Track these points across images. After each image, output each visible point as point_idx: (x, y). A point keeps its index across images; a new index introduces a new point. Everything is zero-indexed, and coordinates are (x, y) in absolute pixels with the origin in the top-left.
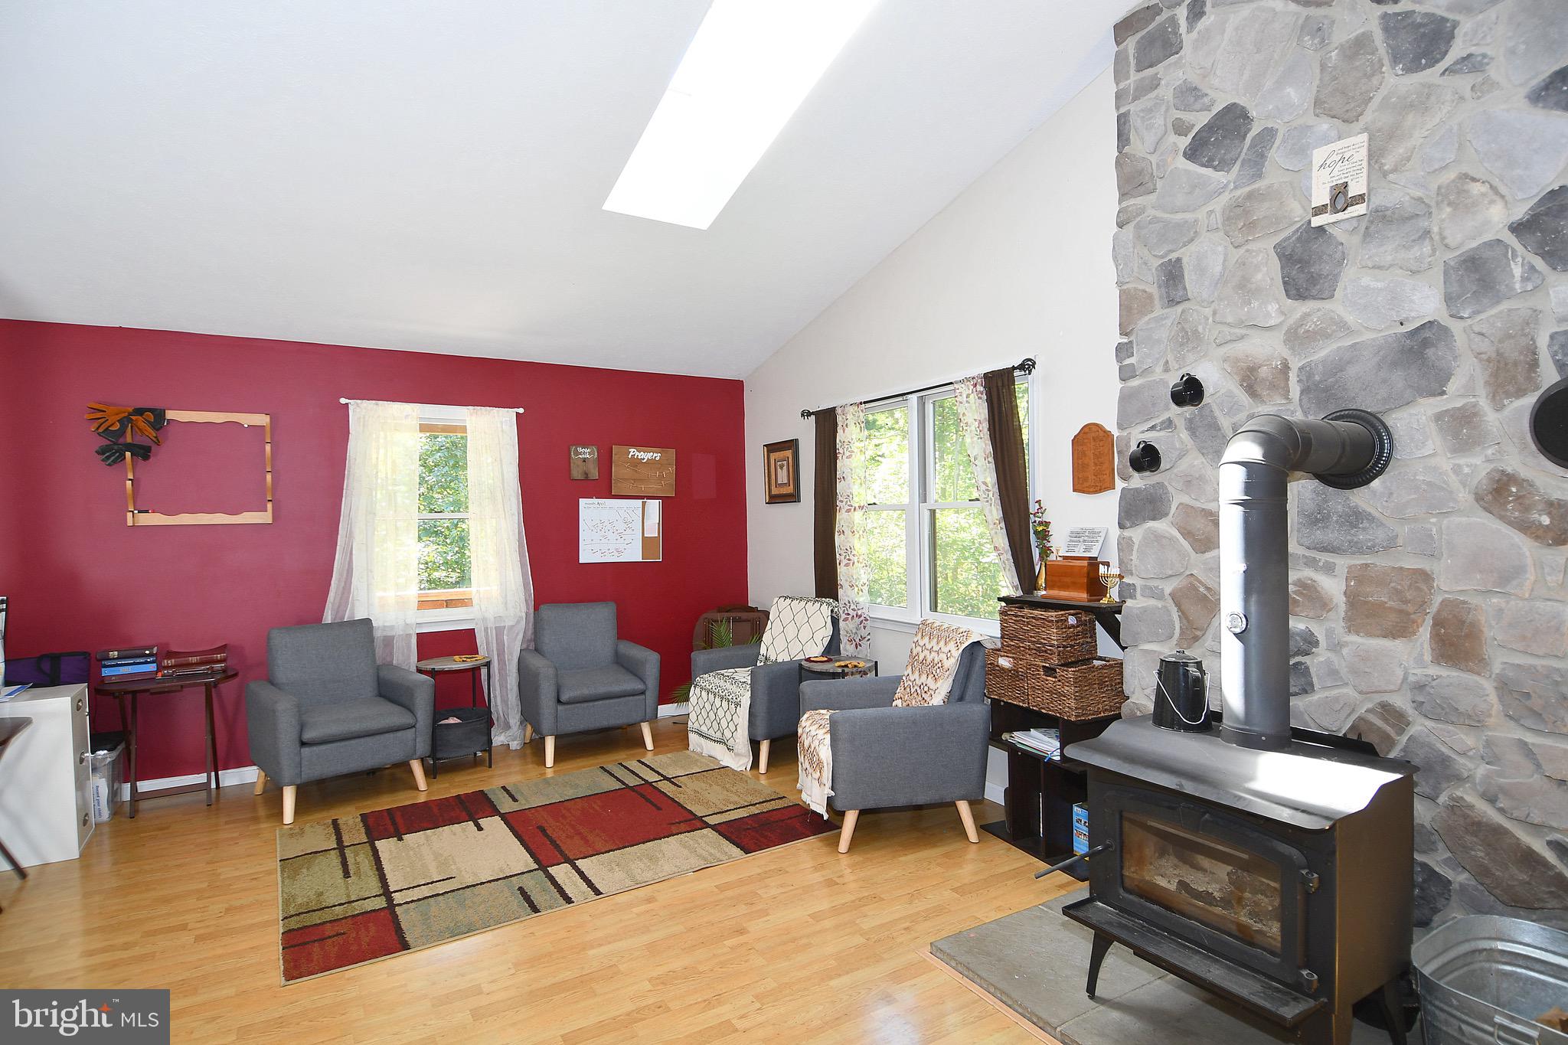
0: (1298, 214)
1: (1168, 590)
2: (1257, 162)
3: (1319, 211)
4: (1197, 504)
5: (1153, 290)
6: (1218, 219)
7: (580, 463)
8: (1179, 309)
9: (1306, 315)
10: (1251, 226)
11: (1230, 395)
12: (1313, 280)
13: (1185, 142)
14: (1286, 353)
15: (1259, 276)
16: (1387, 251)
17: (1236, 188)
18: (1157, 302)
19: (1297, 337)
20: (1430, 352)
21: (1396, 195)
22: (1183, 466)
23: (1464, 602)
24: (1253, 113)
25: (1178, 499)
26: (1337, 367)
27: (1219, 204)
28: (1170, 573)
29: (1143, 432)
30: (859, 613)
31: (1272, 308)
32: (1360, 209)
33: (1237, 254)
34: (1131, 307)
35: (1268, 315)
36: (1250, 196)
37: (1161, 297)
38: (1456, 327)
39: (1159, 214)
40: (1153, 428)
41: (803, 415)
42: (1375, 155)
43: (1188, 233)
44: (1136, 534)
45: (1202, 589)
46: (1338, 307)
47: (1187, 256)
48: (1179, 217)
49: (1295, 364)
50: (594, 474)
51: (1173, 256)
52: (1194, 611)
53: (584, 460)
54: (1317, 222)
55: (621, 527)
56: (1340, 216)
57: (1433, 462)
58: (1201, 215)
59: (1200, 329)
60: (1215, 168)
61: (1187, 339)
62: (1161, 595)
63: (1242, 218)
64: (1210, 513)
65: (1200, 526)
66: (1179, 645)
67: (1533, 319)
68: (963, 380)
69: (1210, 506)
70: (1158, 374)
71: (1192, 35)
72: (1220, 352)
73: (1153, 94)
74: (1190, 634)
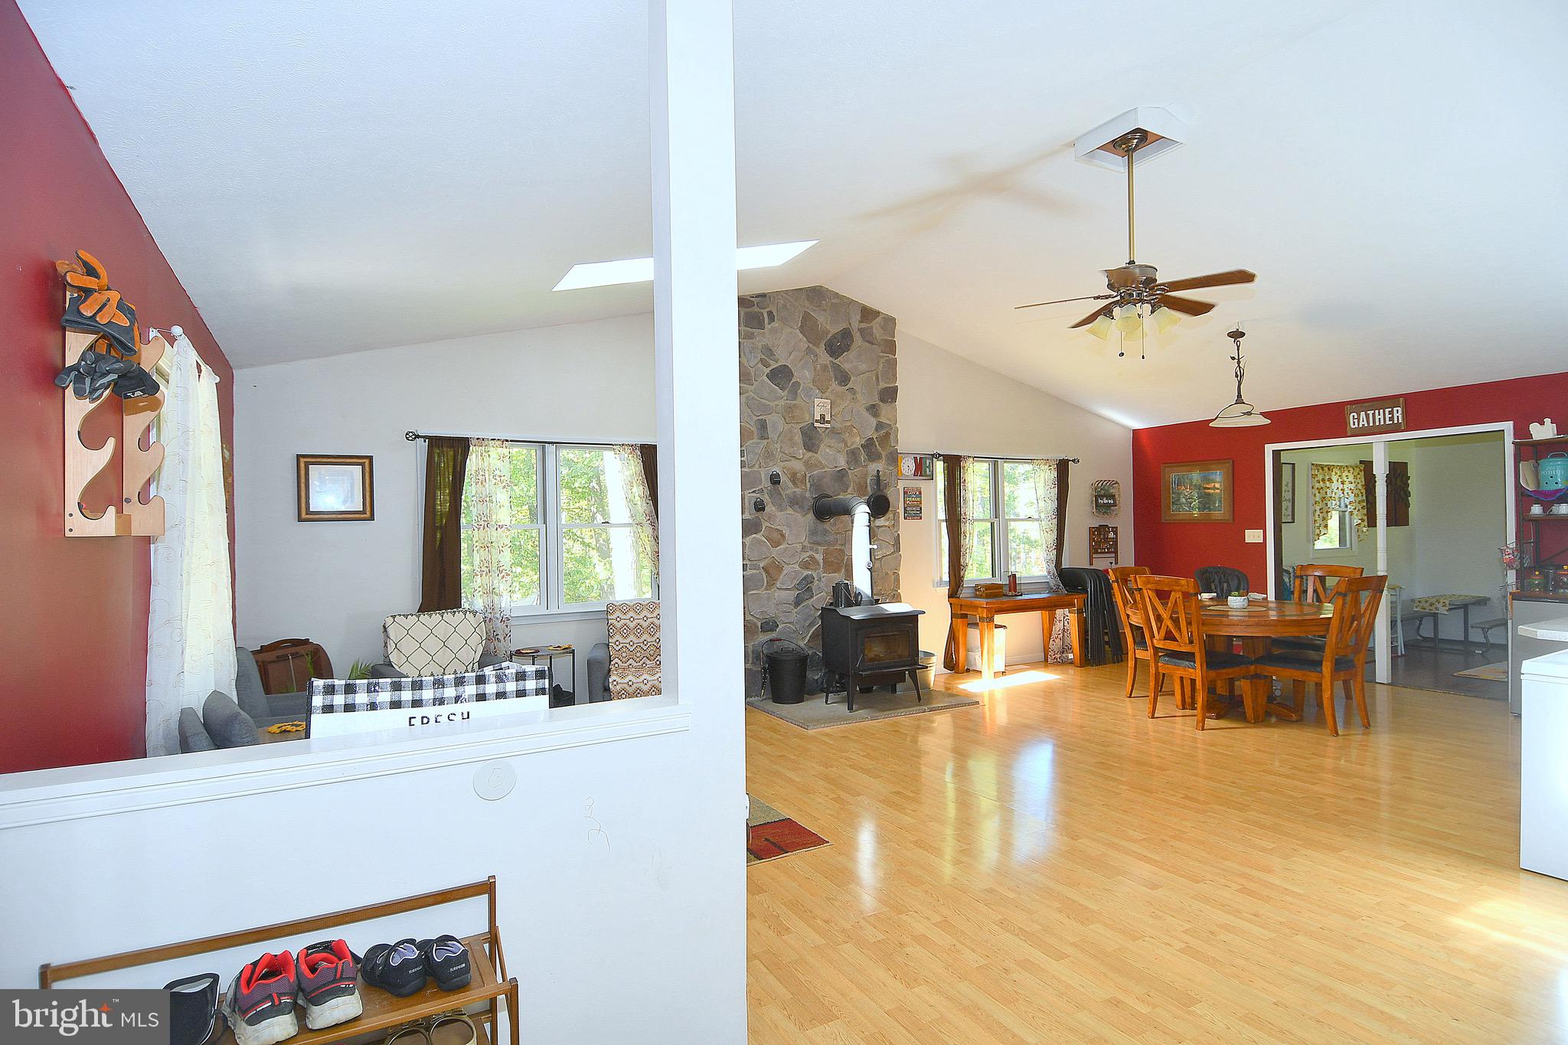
0: (808, 420)
1: (762, 565)
2: (794, 393)
3: (817, 421)
4: (773, 526)
5: (754, 429)
6: (780, 409)
8: (765, 442)
9: (810, 457)
10: (793, 417)
11: (787, 482)
12: (813, 445)
13: (767, 371)
14: (805, 470)
15: (796, 438)
16: (833, 442)
17: (786, 399)
18: (756, 435)
19: (807, 464)
20: (845, 478)
21: (838, 426)
22: (767, 510)
24: (794, 373)
25: (765, 524)
26: (820, 478)
27: (782, 402)
28: (764, 557)
29: (753, 492)
31: (801, 451)
32: (829, 426)
33: (787, 426)
35: (799, 454)
36: (793, 405)
37: (758, 434)
38: (849, 471)
39: (756, 396)
40: (758, 492)
41: (409, 437)
42: (832, 409)
43: (769, 410)
44: (748, 540)
45: (776, 563)
46: (819, 456)
47: (769, 420)
48: (764, 401)
49: (808, 475)
51: (763, 418)
52: (773, 572)
54: (816, 425)
56: (821, 426)
58: (773, 404)
59: (774, 452)
60: (779, 388)
61: (769, 455)
62: (759, 569)
63: (789, 412)
64: (779, 530)
65: (776, 536)
66: (766, 589)
67: (866, 474)
68: (623, 445)
69: (778, 527)
70: (756, 468)
71: (769, 326)
72: (782, 464)
73: (751, 341)
74: (771, 584)
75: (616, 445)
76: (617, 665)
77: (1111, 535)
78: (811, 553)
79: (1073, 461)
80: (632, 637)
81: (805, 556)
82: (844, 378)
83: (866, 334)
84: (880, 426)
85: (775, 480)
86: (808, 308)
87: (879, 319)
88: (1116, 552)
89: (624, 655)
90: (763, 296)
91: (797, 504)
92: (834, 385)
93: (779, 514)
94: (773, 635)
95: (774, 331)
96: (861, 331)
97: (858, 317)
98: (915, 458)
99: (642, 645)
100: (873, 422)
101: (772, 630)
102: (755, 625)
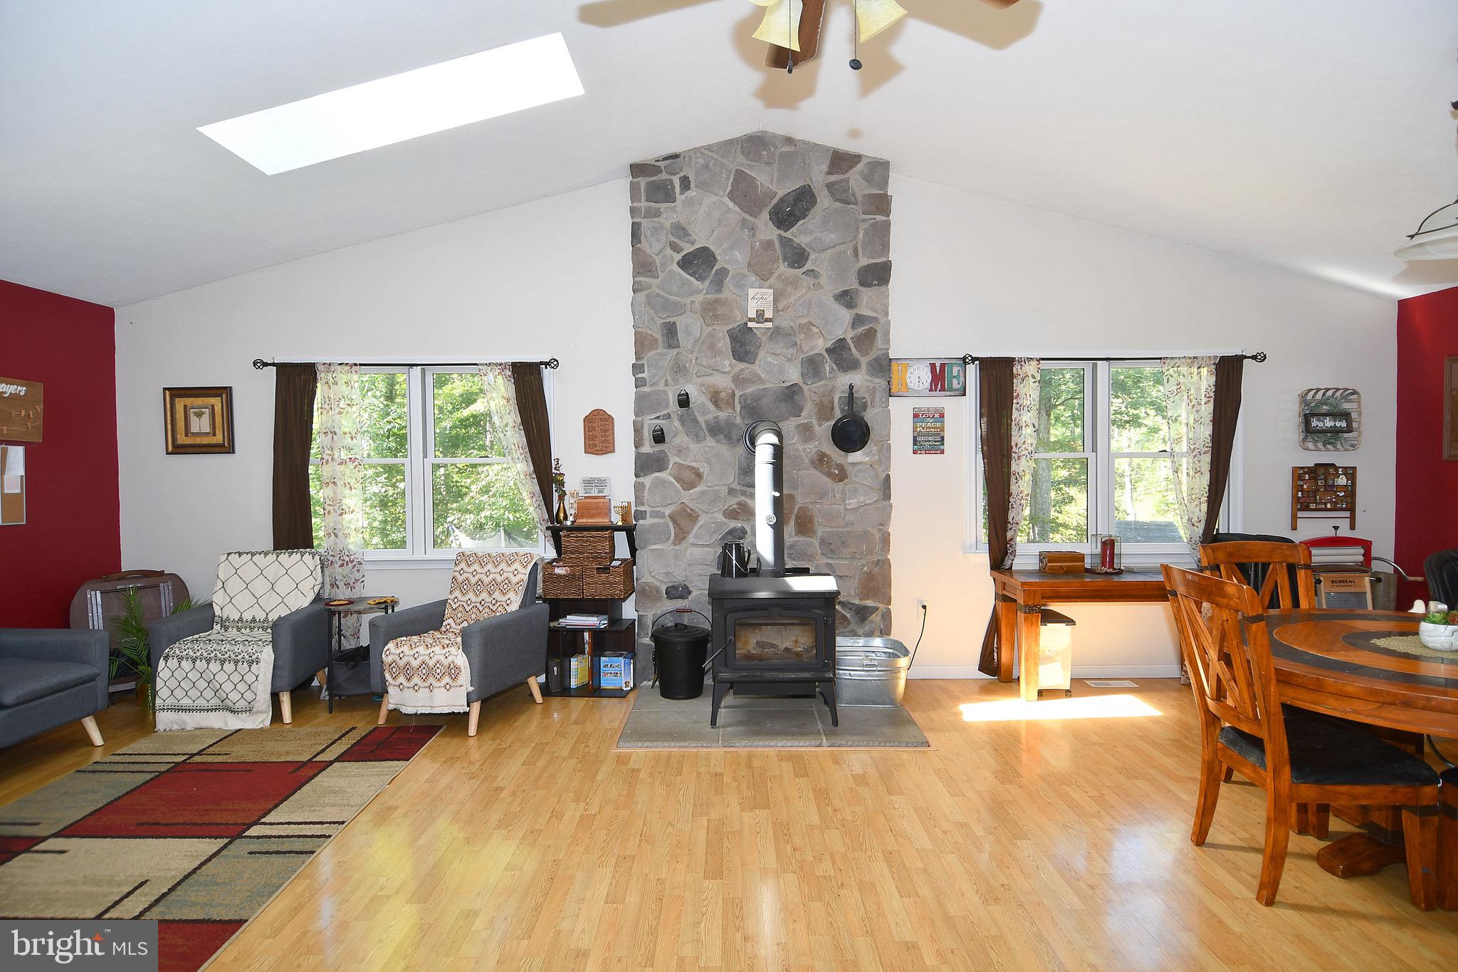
0: (739, 320)
1: (667, 513)
2: (719, 283)
3: (751, 320)
4: (685, 463)
5: (658, 336)
6: (697, 306)
8: (675, 351)
9: (742, 370)
10: (716, 317)
11: (703, 404)
12: (746, 353)
13: (678, 257)
14: (733, 387)
15: (720, 344)
16: (778, 348)
17: (707, 293)
18: (660, 343)
19: (739, 380)
20: (795, 397)
21: (785, 323)
22: (677, 441)
23: (807, 507)
24: (718, 258)
25: (673, 459)
26: (757, 397)
27: (699, 298)
28: (670, 502)
29: (651, 419)
30: (352, 558)
31: (727, 362)
32: (769, 325)
33: (708, 330)
34: (642, 344)
35: (724, 365)
36: (717, 301)
37: (663, 342)
38: (805, 388)
39: (661, 292)
40: (658, 418)
41: (255, 364)
42: (776, 301)
43: (679, 309)
44: (647, 480)
45: (688, 510)
46: (757, 368)
47: (681, 322)
48: (673, 298)
49: (738, 394)
51: (671, 320)
52: (683, 522)
54: (750, 325)
56: (760, 325)
57: (796, 446)
58: (687, 301)
59: (687, 365)
60: (696, 279)
61: (679, 369)
62: (663, 516)
63: (711, 311)
64: (693, 468)
65: (688, 475)
66: (674, 544)
67: (833, 390)
68: (490, 364)
69: (694, 464)
70: (661, 387)
71: (683, 197)
72: (699, 380)
73: (656, 220)
74: (681, 537)
75: (482, 365)
76: (448, 627)
77: (1342, 481)
78: (742, 498)
79: (1254, 357)
80: (471, 595)
81: (733, 502)
82: (798, 257)
83: (838, 191)
84: (858, 320)
85: (684, 401)
86: (742, 164)
87: (860, 166)
88: (1352, 509)
89: (459, 615)
90: (675, 156)
91: (722, 433)
92: (783, 268)
93: (694, 447)
94: (680, 604)
95: (690, 203)
96: (829, 187)
97: (824, 167)
98: (933, 366)
99: (478, 605)
100: (846, 315)
101: (682, 597)
102: (658, 590)
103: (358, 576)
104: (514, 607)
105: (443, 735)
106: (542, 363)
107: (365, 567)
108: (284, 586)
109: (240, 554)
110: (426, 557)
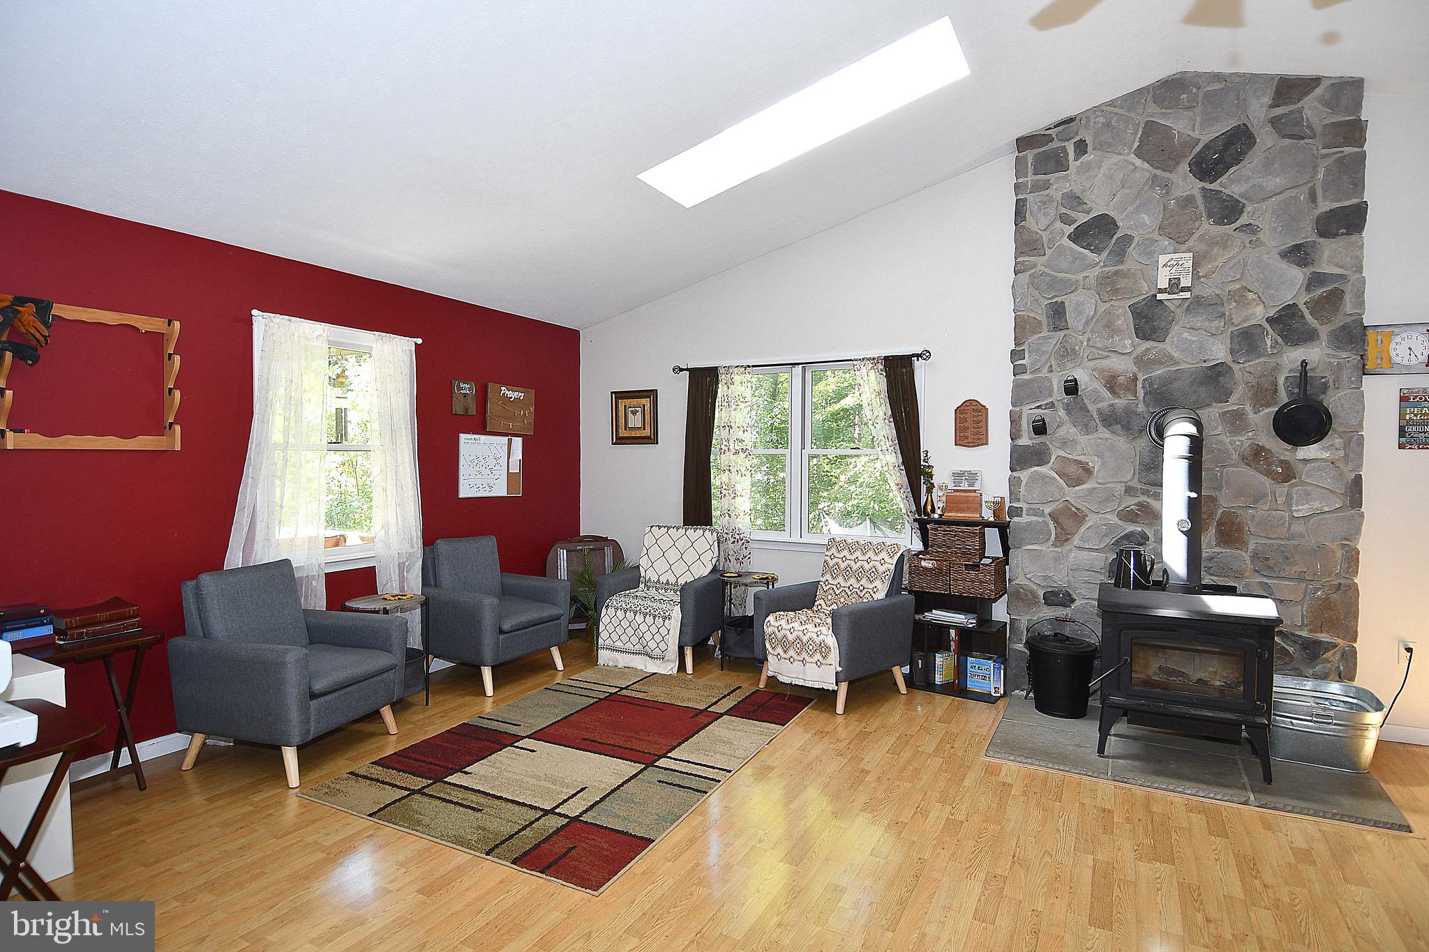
0: (1145, 290)
1: (1047, 511)
2: (1120, 253)
4: (1070, 456)
5: (1043, 319)
6: (1092, 281)
7: (461, 398)
8: (1062, 334)
9: (1148, 350)
10: (1115, 291)
11: (1095, 391)
12: (1154, 330)
13: (1071, 229)
14: (1135, 370)
15: (1120, 322)
16: (1198, 321)
17: (1104, 266)
18: (1045, 327)
19: (1141, 361)
20: (1221, 379)
21: (1208, 290)
22: (1062, 432)
23: (1234, 512)
24: (1120, 224)
25: (1056, 453)
26: (1167, 381)
27: (1096, 271)
28: (1051, 500)
29: (1031, 409)
30: (741, 536)
31: (1128, 342)
32: (1187, 295)
33: (1103, 307)
34: (1023, 328)
35: (1125, 346)
36: (1116, 273)
37: (1048, 325)
38: (1235, 367)
39: (1047, 270)
40: (1039, 407)
41: (673, 369)
42: (1195, 265)
43: (1070, 287)
44: (1024, 475)
45: (1073, 509)
46: (1168, 347)
47: (1070, 301)
48: (1063, 275)
49: (1141, 377)
50: (473, 411)
51: (1059, 299)
52: (1067, 523)
53: (465, 395)
54: (1159, 297)
55: (492, 462)
56: (1174, 296)
57: (1219, 438)
58: (1080, 277)
59: (1077, 348)
60: (1091, 251)
61: (1067, 353)
62: (1042, 514)
63: (1109, 285)
64: (1080, 463)
65: (1073, 470)
66: (1054, 545)
67: (1277, 368)
68: (863, 359)
69: (1080, 458)
70: (1044, 373)
71: (1078, 163)
72: (1091, 364)
73: (1045, 193)
74: (1063, 538)
75: (856, 360)
76: (820, 607)
78: (1143, 498)
80: (840, 580)
81: (1131, 502)
82: (1228, 211)
83: (1288, 128)
84: (1316, 280)
85: (1072, 388)
86: (1153, 115)
87: (1319, 91)
89: (830, 597)
90: (1071, 120)
91: (1118, 423)
92: (1207, 227)
93: (1083, 439)
94: (1060, 612)
95: (1087, 167)
96: (1274, 122)
97: (1267, 100)
99: (847, 589)
100: (1298, 275)
101: (1064, 605)
102: (1033, 593)
103: (745, 552)
104: (881, 595)
105: (813, 708)
106: (913, 355)
107: (750, 545)
108: (690, 556)
109: (659, 527)
110: (802, 541)
